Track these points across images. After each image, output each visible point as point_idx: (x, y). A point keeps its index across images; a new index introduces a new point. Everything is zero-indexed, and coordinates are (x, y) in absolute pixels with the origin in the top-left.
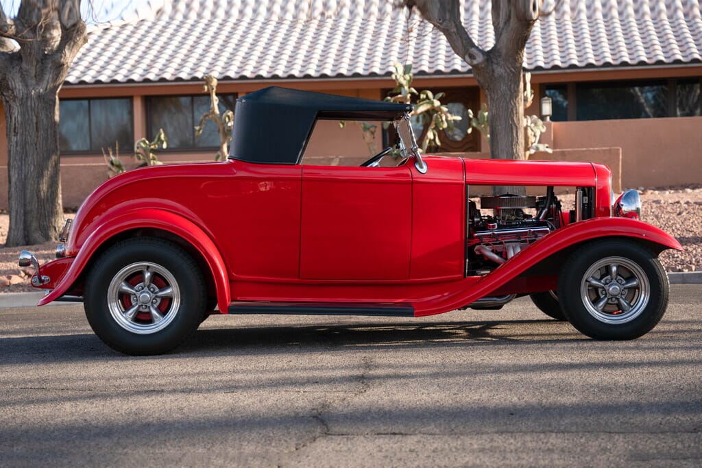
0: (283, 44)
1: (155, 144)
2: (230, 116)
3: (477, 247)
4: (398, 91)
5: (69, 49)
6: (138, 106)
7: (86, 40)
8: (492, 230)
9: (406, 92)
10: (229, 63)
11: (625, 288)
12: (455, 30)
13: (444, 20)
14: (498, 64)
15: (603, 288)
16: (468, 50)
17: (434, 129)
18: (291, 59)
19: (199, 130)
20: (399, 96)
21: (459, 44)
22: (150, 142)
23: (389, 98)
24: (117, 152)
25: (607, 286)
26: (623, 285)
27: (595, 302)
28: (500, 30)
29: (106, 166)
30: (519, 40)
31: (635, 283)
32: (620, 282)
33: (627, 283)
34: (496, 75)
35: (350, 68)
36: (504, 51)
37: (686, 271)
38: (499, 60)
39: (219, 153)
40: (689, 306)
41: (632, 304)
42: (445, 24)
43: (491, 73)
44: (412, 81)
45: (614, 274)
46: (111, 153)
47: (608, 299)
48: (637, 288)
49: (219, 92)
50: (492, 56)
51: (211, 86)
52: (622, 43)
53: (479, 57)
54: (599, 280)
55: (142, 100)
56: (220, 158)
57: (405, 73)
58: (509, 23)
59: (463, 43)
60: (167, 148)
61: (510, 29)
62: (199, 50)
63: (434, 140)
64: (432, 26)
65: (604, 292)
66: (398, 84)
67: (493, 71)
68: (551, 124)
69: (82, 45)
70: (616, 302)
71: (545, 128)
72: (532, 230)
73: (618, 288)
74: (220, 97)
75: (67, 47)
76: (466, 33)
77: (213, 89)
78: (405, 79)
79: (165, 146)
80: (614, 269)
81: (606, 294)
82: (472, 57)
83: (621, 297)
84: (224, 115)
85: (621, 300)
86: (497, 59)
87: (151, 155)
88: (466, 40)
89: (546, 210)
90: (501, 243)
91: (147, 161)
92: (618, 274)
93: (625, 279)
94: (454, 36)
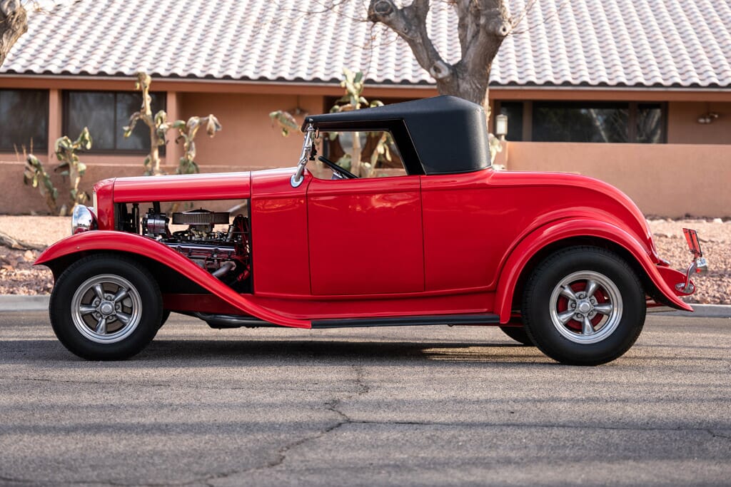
0: (218, 41)
1: (77, 144)
2: (163, 117)
4: (347, 100)
5: (7, 38)
6: (54, 101)
7: (25, 29)
9: (355, 101)
10: (158, 58)
12: (421, 41)
13: (410, 30)
14: (463, 79)
16: (434, 63)
17: (385, 142)
18: (226, 59)
19: (128, 132)
20: (348, 105)
21: (424, 56)
22: (72, 141)
23: (337, 107)
24: (32, 150)
28: (467, 44)
29: (24, 165)
30: (486, 55)
34: (461, 90)
35: (292, 72)
36: (470, 66)
38: (465, 75)
39: (149, 157)
42: (410, 34)
43: (456, 88)
44: (362, 90)
46: (25, 151)
49: (152, 89)
50: (457, 70)
51: (144, 84)
52: (583, 61)
53: (445, 70)
55: (59, 95)
56: (151, 162)
57: (355, 81)
58: (477, 38)
59: (428, 55)
60: (91, 149)
61: (478, 43)
62: (124, 43)
63: (384, 155)
64: (396, 34)
66: (346, 93)
67: (458, 86)
68: (505, 143)
69: (21, 35)
71: (501, 148)
74: (154, 96)
75: (5, 35)
76: (432, 45)
77: (146, 87)
78: (355, 88)
79: (89, 146)
82: (437, 70)
84: (156, 116)
86: (463, 74)
87: (73, 155)
88: (431, 52)
91: (68, 161)
94: (420, 48)
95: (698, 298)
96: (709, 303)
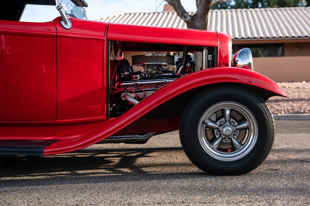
3: (123, 94)
8: (136, 81)
11: (237, 129)
12: (178, 5)
15: (218, 129)
16: (184, 14)
25: (221, 127)
26: (235, 126)
27: (211, 141)
28: (198, 6)
31: (246, 125)
32: (232, 123)
33: (239, 125)
34: (196, 26)
36: (199, 15)
37: (279, 114)
38: (197, 19)
40: (284, 135)
41: (243, 143)
42: (173, 2)
45: (227, 117)
47: (223, 139)
48: (247, 128)
50: (194, 17)
53: (189, 18)
54: (215, 122)
59: (181, 12)
61: (201, 4)
65: (219, 133)
67: (195, 24)
70: (229, 141)
72: (168, 81)
73: (230, 129)
76: (183, 7)
80: (228, 112)
81: (220, 134)
82: (185, 17)
83: (233, 137)
85: (233, 140)
89: (182, 67)
90: (142, 91)
92: (231, 116)
93: (237, 122)
94: (177, 8)
95: (302, 111)
96: (307, 113)
